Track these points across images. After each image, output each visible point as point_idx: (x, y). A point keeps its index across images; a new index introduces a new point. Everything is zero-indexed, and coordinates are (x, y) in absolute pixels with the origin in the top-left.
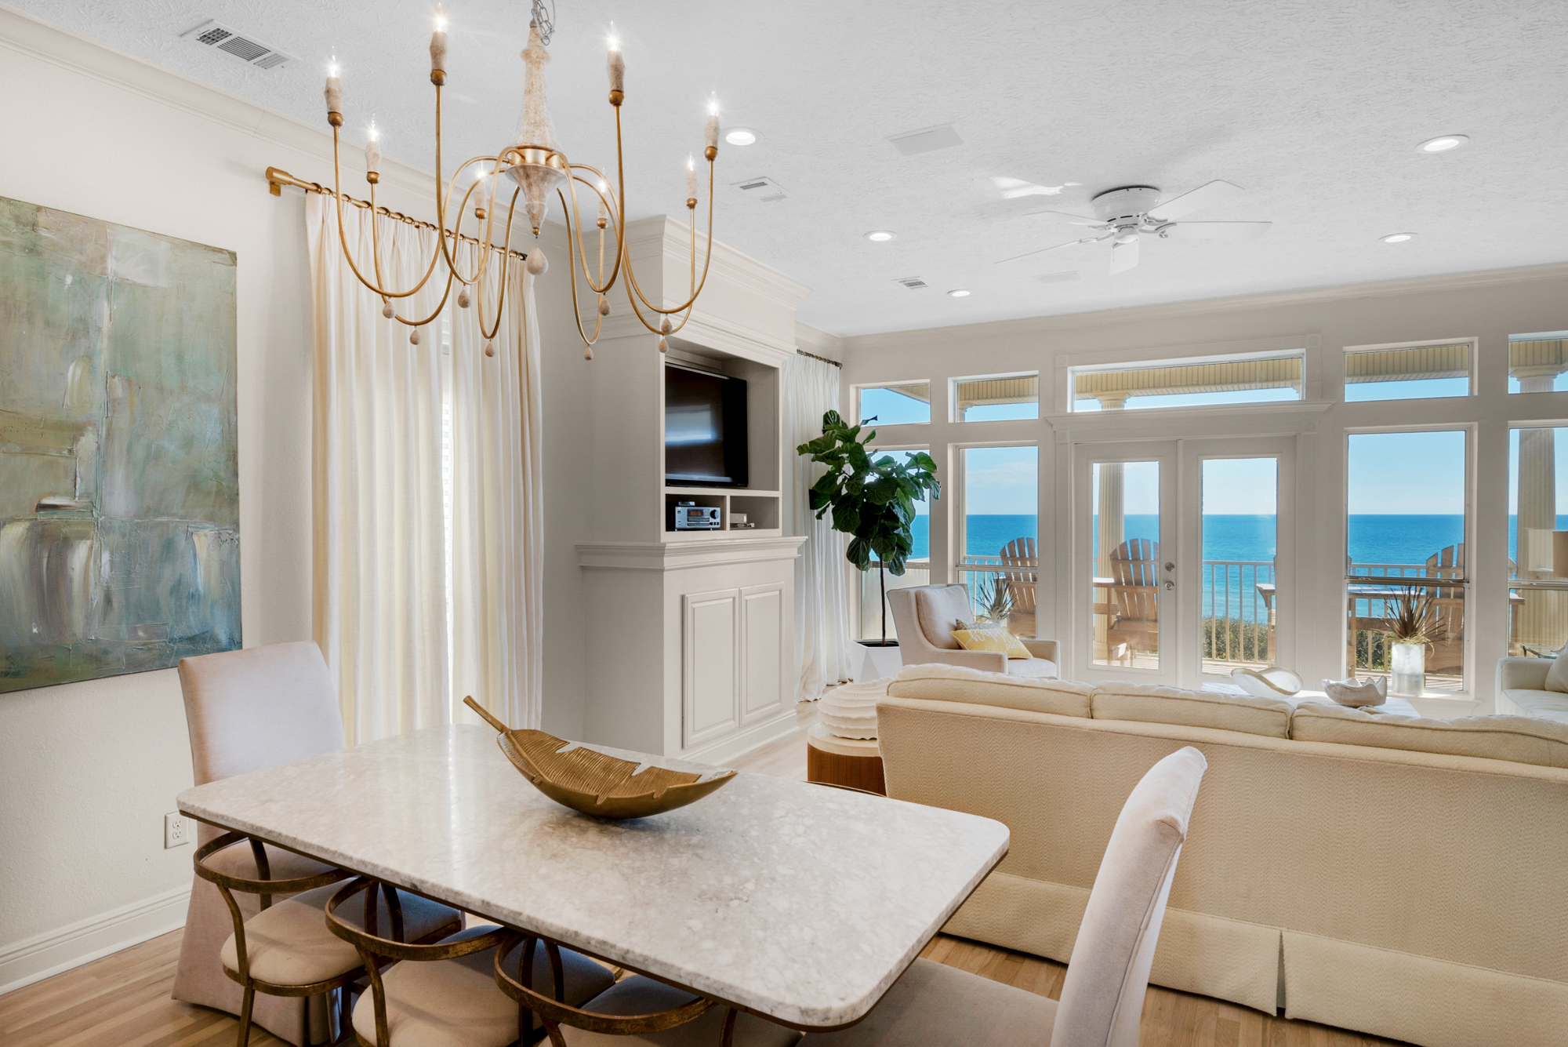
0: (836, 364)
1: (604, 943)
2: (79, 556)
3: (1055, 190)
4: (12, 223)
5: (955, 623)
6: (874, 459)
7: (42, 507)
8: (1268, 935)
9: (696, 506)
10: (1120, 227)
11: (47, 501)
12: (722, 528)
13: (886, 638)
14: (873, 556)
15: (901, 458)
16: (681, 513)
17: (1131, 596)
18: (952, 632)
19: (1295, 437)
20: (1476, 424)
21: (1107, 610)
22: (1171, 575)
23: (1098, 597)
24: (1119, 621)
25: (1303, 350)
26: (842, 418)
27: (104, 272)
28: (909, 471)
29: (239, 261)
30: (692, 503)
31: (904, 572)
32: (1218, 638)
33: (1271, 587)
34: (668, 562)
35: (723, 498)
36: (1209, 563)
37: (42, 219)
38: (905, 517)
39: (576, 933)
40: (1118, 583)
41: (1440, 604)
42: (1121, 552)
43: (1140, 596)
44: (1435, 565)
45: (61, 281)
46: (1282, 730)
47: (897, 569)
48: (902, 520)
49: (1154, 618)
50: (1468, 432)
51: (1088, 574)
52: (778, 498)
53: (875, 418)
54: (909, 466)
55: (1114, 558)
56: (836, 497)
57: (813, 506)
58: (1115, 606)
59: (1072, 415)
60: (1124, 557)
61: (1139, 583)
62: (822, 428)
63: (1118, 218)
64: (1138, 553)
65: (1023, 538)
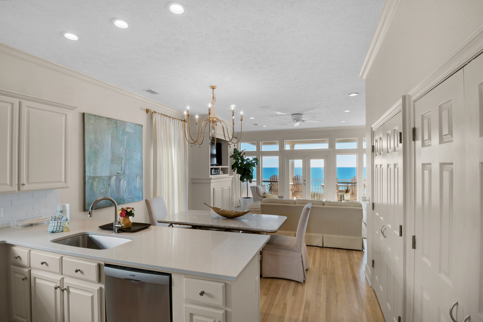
0: (236, 138)
1: (244, 228)
2: (122, 182)
3: (286, 114)
4: (114, 123)
5: (264, 193)
6: (245, 159)
7: (117, 173)
8: (321, 235)
9: (215, 170)
10: (296, 121)
11: (118, 172)
12: (219, 174)
13: (248, 197)
14: (245, 180)
15: (251, 158)
16: (213, 171)
17: (296, 187)
18: (263, 195)
19: (327, 155)
20: (358, 154)
21: (292, 190)
22: (305, 182)
23: (290, 187)
24: (294, 192)
25: (328, 139)
26: (237, 150)
27: (125, 131)
28: (253, 161)
29: (143, 127)
30: (214, 169)
31: (252, 183)
32: (314, 197)
33: (323, 184)
34: (212, 181)
35: (219, 168)
36: (312, 180)
37: (118, 122)
38: (252, 171)
39: (239, 227)
40: (294, 184)
41: (354, 187)
42: (295, 178)
43: (298, 187)
44: (353, 180)
45: (120, 132)
46: (322, 204)
47: (251, 182)
48: (251, 172)
49: (301, 191)
50: (357, 155)
51: (289, 183)
52: (228, 168)
53: (245, 150)
54: (253, 160)
55: (293, 179)
56: (238, 167)
57: (232, 169)
58: (293, 189)
59: (285, 150)
60: (296, 179)
61: (298, 184)
62: (233, 152)
63: (296, 119)
64: (298, 178)
65: (275, 175)
